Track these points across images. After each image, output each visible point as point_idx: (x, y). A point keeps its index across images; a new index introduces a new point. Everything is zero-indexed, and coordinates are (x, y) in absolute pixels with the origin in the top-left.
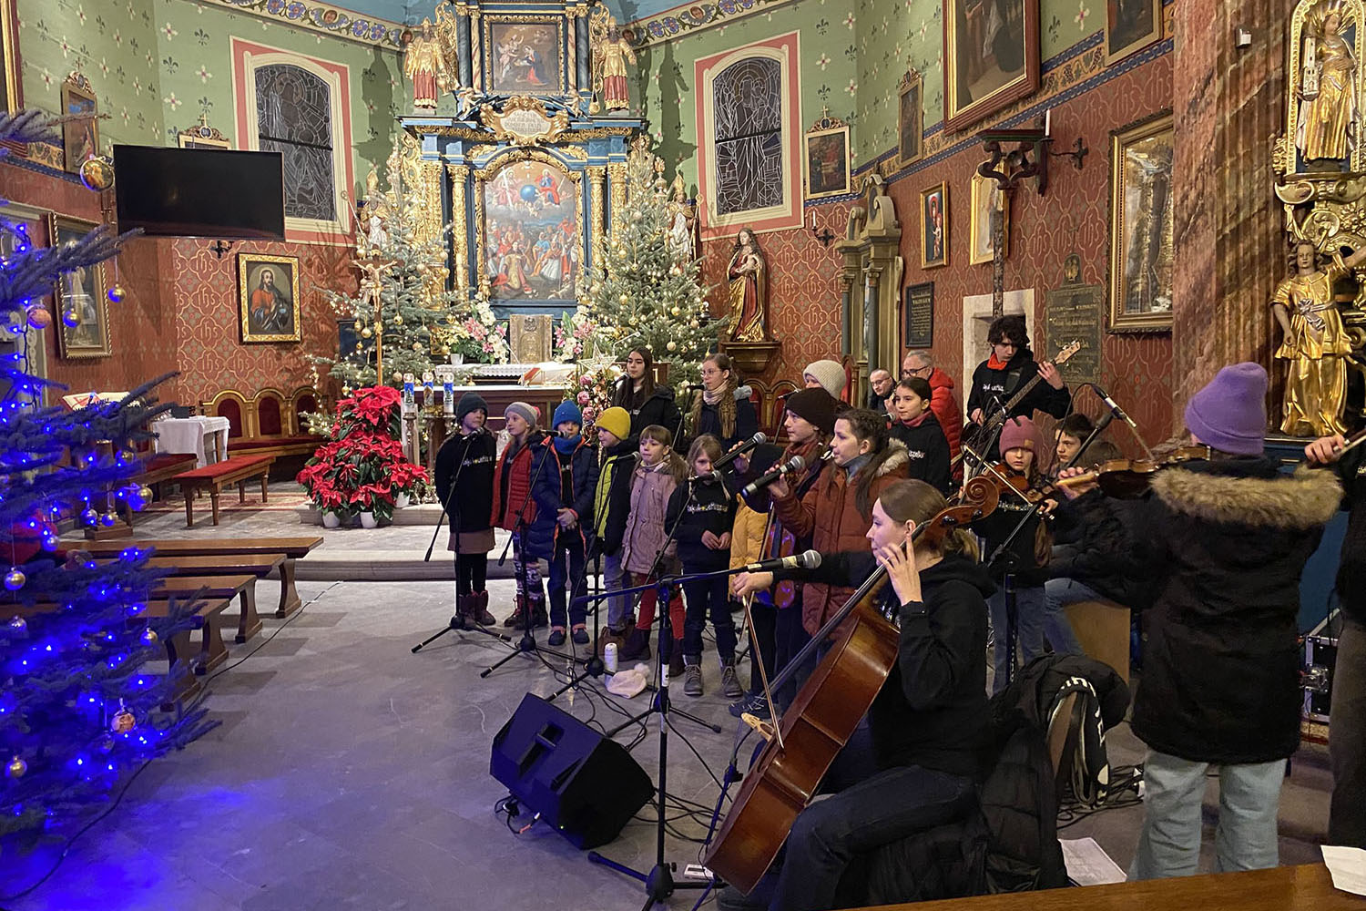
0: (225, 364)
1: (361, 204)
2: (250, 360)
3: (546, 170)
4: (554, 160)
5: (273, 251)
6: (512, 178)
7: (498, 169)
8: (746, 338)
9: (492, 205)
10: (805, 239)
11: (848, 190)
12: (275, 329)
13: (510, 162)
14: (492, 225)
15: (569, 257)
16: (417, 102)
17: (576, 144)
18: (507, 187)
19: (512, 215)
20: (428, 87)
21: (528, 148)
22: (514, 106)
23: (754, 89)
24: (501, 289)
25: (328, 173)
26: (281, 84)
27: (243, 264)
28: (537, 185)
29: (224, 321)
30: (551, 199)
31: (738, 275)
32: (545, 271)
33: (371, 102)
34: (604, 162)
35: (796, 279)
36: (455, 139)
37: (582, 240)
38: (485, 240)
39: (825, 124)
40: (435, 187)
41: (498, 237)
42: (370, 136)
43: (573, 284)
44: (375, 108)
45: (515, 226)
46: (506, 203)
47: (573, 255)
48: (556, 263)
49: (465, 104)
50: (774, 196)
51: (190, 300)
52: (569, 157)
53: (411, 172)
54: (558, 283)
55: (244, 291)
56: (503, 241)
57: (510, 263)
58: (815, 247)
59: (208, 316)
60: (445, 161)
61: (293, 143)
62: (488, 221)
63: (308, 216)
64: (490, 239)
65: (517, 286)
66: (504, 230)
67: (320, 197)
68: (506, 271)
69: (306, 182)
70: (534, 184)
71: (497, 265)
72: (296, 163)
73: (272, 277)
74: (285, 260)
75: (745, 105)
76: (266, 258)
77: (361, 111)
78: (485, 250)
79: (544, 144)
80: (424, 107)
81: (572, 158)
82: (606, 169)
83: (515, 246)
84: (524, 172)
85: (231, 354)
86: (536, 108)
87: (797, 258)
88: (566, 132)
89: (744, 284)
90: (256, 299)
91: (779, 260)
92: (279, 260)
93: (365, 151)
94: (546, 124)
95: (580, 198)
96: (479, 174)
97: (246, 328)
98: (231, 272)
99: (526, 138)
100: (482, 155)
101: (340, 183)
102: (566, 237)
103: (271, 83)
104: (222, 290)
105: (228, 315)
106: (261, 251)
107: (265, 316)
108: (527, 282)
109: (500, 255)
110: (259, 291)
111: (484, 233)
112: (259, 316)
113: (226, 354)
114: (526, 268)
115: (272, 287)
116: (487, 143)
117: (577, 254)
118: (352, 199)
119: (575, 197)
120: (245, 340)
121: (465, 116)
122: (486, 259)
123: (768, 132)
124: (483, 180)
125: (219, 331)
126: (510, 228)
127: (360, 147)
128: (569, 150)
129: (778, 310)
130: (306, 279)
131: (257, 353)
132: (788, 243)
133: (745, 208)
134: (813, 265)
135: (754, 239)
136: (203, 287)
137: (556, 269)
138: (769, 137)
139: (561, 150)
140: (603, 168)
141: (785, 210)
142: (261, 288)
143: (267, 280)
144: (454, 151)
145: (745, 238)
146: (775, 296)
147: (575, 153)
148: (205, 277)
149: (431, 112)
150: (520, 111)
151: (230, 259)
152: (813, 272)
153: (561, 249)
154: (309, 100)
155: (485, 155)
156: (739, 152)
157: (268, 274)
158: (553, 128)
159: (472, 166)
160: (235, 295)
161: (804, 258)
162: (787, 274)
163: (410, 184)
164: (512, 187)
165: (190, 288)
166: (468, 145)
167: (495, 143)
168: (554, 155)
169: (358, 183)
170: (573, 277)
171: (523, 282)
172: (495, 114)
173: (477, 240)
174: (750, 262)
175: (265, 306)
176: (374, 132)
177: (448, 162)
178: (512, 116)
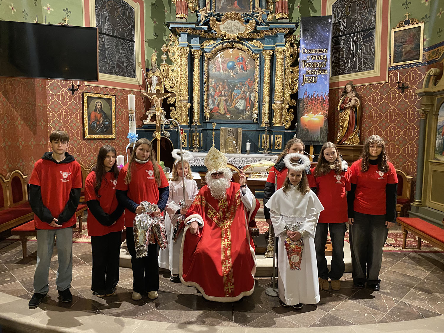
0: (75, 150)
1: (148, 70)
2: (89, 148)
3: (241, 53)
4: (245, 48)
5: (102, 92)
6: (223, 58)
7: (216, 54)
8: (349, 143)
9: (213, 71)
10: (388, 89)
11: (421, 60)
12: (102, 133)
13: (223, 49)
14: (212, 82)
15: (250, 98)
16: (178, 16)
17: (257, 39)
18: (220, 62)
19: (222, 77)
20: (184, 8)
21: (232, 41)
22: (227, 18)
23: (358, 7)
24: (215, 114)
25: (132, 54)
26: (109, 5)
27: (85, 98)
28: (236, 61)
29: (75, 128)
30: (242, 68)
31: (345, 108)
32: (238, 105)
33: (155, 19)
34: (273, 48)
35: (381, 111)
36: (195, 36)
37: (257, 89)
38: (208, 90)
39: (407, 23)
40: (184, 61)
41: (215, 88)
42: (154, 37)
43: (252, 112)
44: (157, 23)
45: (224, 82)
46: (219, 71)
47: (252, 97)
48: (243, 101)
49: (202, 17)
50: (368, 65)
51: (56, 116)
52: (254, 46)
53: (174, 54)
54: (244, 111)
55: (86, 112)
56: (217, 90)
57: (220, 101)
58: (395, 93)
59: (66, 125)
60: (191, 48)
61: (115, 37)
62: (210, 80)
63: (121, 75)
64: (211, 89)
65: (223, 113)
66: (218, 84)
67: (128, 66)
68: (218, 105)
69: (121, 57)
70: (234, 61)
71: (213, 102)
72: (116, 48)
73: (101, 105)
74: (108, 97)
75: (351, 17)
76: (98, 96)
77: (150, 24)
78: (208, 94)
79: (241, 39)
80: (181, 18)
81: (255, 47)
82: (273, 52)
83: (223, 93)
84: (230, 54)
85: (78, 145)
86: (239, 19)
87: (382, 99)
88: (253, 33)
89: (349, 114)
90: (92, 116)
91: (370, 101)
92: (105, 96)
93: (151, 43)
94: (243, 28)
95: (258, 68)
96: (207, 55)
97: (86, 131)
98: (79, 102)
99: (233, 35)
100: (209, 45)
101: (138, 58)
102: (249, 88)
103: (104, 5)
104: (74, 111)
105: (77, 125)
106: (96, 92)
107: (97, 126)
108: (228, 111)
109: (216, 97)
110: (94, 112)
111: (208, 86)
112: (94, 125)
113: (76, 145)
114: (228, 104)
115: (101, 110)
116: (212, 39)
117: (254, 97)
118: (143, 67)
119: (255, 67)
120: (86, 137)
121: (202, 23)
122: (209, 98)
123: (367, 30)
124: (209, 59)
125: (72, 133)
126: (221, 83)
127: (149, 42)
128: (253, 43)
129: (367, 128)
130: (119, 107)
131: (92, 144)
132: (376, 91)
133: (349, 72)
134: (393, 104)
135: (354, 89)
136: (63, 110)
137: (243, 104)
138: (366, 33)
139: (249, 42)
140: (272, 51)
141: (376, 72)
142: (95, 111)
143: (99, 107)
144: (195, 42)
145: (349, 88)
146: (366, 120)
147: (257, 44)
148: (65, 104)
149: (184, 20)
150: (230, 21)
151: (79, 95)
152: (393, 107)
153: (246, 94)
154: (123, 15)
155: (211, 45)
156: (346, 42)
157: (99, 104)
158: (246, 30)
159: (204, 51)
160: (81, 114)
161: (387, 99)
162: (375, 108)
163: (173, 60)
164: (223, 62)
165: (56, 110)
166: (202, 40)
167: (215, 39)
168: (245, 45)
169: (147, 60)
170: (252, 109)
171: (226, 111)
172: (217, 23)
173: (205, 89)
174: (353, 102)
175: (97, 120)
176: (156, 35)
177: (192, 48)
178: (226, 23)
